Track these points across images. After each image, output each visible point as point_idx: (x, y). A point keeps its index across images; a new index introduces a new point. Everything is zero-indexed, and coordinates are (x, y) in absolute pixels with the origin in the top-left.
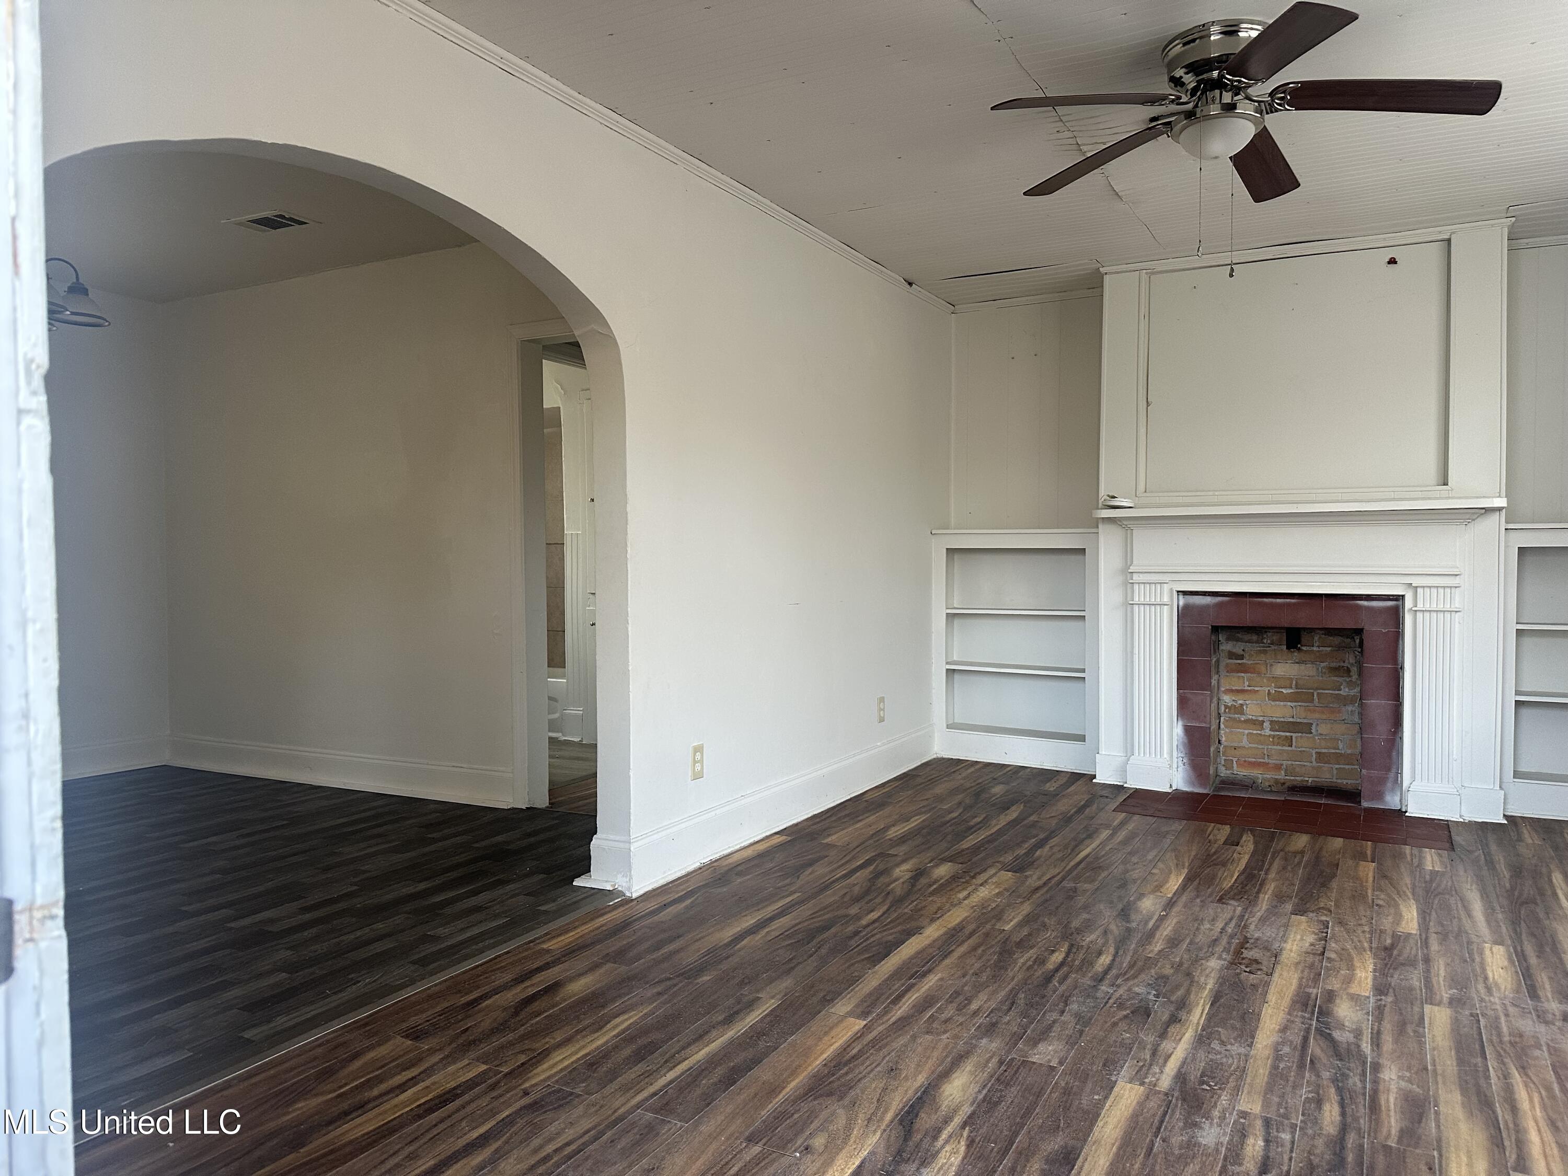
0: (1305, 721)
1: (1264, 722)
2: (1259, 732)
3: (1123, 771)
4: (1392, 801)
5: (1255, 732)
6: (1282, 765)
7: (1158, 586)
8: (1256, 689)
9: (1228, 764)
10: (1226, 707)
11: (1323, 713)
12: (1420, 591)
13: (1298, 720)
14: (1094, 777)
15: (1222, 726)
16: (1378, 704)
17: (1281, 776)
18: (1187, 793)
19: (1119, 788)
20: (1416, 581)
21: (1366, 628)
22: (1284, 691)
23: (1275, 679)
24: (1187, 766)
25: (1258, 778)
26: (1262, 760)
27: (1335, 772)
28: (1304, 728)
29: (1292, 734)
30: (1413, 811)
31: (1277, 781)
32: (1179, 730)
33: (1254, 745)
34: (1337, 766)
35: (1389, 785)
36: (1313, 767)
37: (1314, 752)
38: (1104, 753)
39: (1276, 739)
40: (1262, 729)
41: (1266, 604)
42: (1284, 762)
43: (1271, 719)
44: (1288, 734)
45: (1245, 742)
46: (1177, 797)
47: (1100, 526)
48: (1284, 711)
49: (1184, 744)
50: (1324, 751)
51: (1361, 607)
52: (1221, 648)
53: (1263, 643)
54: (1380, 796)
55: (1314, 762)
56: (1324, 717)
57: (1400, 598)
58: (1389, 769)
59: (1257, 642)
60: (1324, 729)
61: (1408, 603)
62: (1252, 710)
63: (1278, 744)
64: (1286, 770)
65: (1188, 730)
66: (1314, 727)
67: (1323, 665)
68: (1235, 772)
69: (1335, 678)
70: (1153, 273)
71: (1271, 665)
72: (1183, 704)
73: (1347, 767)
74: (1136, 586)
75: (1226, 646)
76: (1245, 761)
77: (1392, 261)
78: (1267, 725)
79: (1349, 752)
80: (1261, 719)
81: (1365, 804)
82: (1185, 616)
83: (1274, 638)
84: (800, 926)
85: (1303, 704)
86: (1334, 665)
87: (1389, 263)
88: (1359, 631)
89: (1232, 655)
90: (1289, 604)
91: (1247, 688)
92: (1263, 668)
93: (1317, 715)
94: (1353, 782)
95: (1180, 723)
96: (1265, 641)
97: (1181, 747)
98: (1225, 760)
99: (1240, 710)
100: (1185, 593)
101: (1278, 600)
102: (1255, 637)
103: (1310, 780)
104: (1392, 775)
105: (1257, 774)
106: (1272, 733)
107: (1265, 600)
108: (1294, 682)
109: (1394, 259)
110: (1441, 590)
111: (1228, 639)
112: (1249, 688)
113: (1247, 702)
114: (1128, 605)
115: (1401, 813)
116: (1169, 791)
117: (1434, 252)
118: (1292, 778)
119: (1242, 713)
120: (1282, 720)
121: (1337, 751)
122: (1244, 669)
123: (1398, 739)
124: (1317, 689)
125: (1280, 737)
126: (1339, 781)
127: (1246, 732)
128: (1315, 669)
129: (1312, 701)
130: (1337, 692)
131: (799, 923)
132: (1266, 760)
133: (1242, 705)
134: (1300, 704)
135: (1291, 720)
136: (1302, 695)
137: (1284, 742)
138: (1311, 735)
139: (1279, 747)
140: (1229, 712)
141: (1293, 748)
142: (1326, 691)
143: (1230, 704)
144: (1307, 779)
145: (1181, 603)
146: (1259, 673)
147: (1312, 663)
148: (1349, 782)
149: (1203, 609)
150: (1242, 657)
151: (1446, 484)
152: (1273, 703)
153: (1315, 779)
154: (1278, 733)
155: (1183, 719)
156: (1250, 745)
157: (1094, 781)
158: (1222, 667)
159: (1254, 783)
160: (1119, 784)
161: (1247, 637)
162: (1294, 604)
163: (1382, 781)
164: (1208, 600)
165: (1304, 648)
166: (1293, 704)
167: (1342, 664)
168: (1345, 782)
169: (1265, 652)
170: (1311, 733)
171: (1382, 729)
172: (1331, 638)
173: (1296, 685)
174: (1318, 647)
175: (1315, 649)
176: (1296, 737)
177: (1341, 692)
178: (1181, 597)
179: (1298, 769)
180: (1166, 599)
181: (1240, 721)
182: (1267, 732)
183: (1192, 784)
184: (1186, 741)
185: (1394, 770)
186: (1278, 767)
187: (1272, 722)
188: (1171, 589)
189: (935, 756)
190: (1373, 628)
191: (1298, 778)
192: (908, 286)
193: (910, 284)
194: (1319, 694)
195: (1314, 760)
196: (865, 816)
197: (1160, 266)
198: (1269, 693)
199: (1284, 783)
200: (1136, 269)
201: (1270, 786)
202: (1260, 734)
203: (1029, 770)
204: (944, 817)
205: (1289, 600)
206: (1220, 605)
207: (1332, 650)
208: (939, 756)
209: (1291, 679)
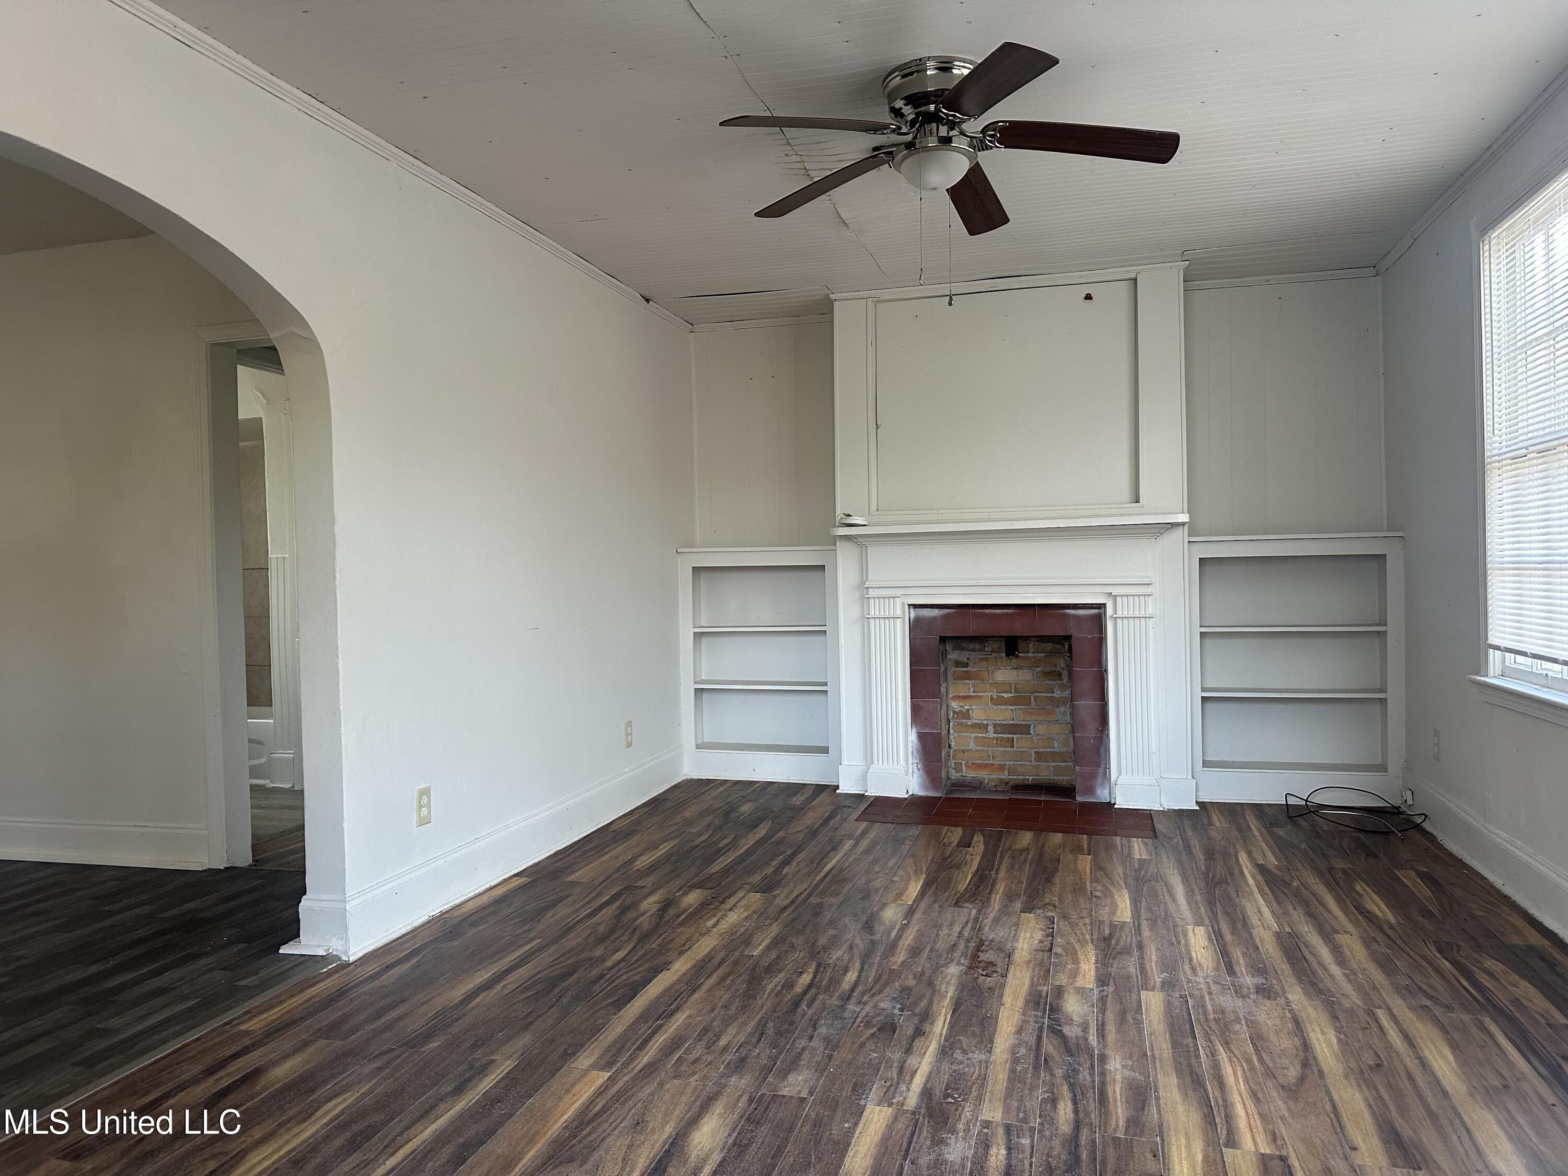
0: (1024, 723)
1: (987, 725)
2: (984, 735)
3: (864, 778)
4: (1102, 795)
5: (980, 735)
6: (1005, 765)
7: (892, 600)
8: (980, 694)
9: (958, 768)
10: (954, 712)
11: (1039, 714)
12: (1119, 599)
13: (1018, 723)
14: (837, 787)
15: (951, 731)
16: (1086, 705)
17: (1005, 776)
18: (921, 797)
19: (861, 797)
20: (1115, 591)
21: (1074, 635)
22: (1005, 695)
23: (996, 684)
24: (921, 772)
25: (984, 779)
26: (987, 762)
27: (1052, 769)
28: (1024, 729)
29: (1013, 736)
30: (1121, 803)
31: (1001, 781)
32: (913, 737)
33: (979, 748)
34: (1053, 764)
35: (1099, 779)
36: (1033, 766)
37: (1033, 752)
38: (846, 763)
39: (999, 741)
40: (987, 732)
41: (986, 614)
42: (1007, 763)
43: (994, 722)
44: (1010, 736)
45: (972, 745)
46: (914, 802)
47: (838, 543)
48: (1005, 714)
49: (918, 751)
50: (1041, 750)
51: (1068, 615)
52: (948, 657)
53: (985, 651)
54: (1091, 790)
55: (1034, 762)
56: (1040, 718)
57: (1102, 606)
58: (1098, 765)
59: (980, 650)
60: (1041, 729)
61: (1109, 611)
62: (978, 714)
63: (1001, 746)
64: (1009, 770)
65: (921, 737)
66: (1032, 727)
67: (1037, 670)
68: (964, 774)
69: (1049, 682)
70: (879, 302)
71: (993, 672)
72: (916, 711)
73: (1062, 764)
74: (872, 601)
75: (953, 656)
76: (973, 763)
77: (1088, 297)
78: (990, 728)
79: (1063, 750)
80: (985, 722)
81: (1079, 799)
82: (916, 627)
83: (995, 646)
84: (539, 976)
85: (1022, 707)
86: (1048, 669)
87: (1085, 299)
88: (1068, 638)
89: (958, 664)
90: (1006, 615)
91: (972, 694)
92: (986, 674)
93: (1034, 717)
94: (1069, 778)
95: (914, 730)
96: (987, 649)
97: (915, 753)
98: (955, 763)
99: (966, 715)
100: (916, 606)
101: (997, 611)
102: (977, 646)
103: (1031, 778)
104: (1101, 770)
105: (983, 775)
106: (996, 735)
107: (986, 611)
108: (1013, 687)
109: (1090, 295)
110: (1137, 598)
111: (954, 649)
112: (974, 694)
113: (973, 707)
114: (865, 619)
115: (1110, 805)
116: (906, 796)
117: (1123, 289)
118: (1015, 777)
119: (969, 718)
120: (1004, 723)
121: (1053, 750)
122: (968, 676)
123: (1105, 737)
124: (1034, 692)
125: (1002, 739)
126: (1056, 778)
127: (973, 735)
128: (1031, 674)
129: (1029, 704)
130: (1051, 695)
131: (539, 973)
132: (991, 762)
133: (968, 710)
134: (1019, 707)
135: (1012, 722)
136: (1021, 699)
137: (1007, 744)
138: (1029, 736)
139: (1002, 749)
140: (957, 718)
141: (1015, 749)
142: (1042, 694)
143: (957, 710)
144: (1027, 777)
145: (912, 616)
146: (982, 680)
147: (1029, 668)
148: (1065, 778)
149: (933, 619)
150: (967, 665)
151: (1138, 501)
152: (996, 707)
153: (1035, 777)
154: (1001, 735)
155: (916, 726)
156: (977, 748)
157: (837, 791)
158: (949, 674)
159: (981, 784)
160: (860, 793)
161: (971, 646)
162: (1011, 614)
163: (1093, 776)
164: (936, 612)
165: (1021, 655)
166: (1013, 708)
167: (1054, 669)
168: (1061, 778)
169: (987, 660)
170: (1030, 734)
171: (1092, 727)
172: (1044, 645)
173: (1015, 689)
174: (1033, 653)
175: (1030, 655)
176: (1017, 739)
177: (1054, 695)
178: (912, 610)
179: (1019, 769)
180: (899, 612)
181: (967, 725)
182: (992, 735)
183: (927, 789)
184: (920, 747)
185: (1103, 766)
186: (1002, 768)
187: (995, 725)
188: (903, 603)
189: (684, 778)
190: (1080, 635)
191: (1020, 777)
192: (646, 303)
193: (648, 300)
194: (1035, 697)
195: (1033, 759)
196: (612, 847)
197: (885, 294)
198: (992, 698)
199: (1008, 783)
200: (863, 296)
201: (995, 786)
202: (985, 737)
203: (776, 785)
204: (693, 841)
205: (1006, 611)
206: (945, 617)
207: (1045, 656)
208: (689, 777)
209: (1010, 684)
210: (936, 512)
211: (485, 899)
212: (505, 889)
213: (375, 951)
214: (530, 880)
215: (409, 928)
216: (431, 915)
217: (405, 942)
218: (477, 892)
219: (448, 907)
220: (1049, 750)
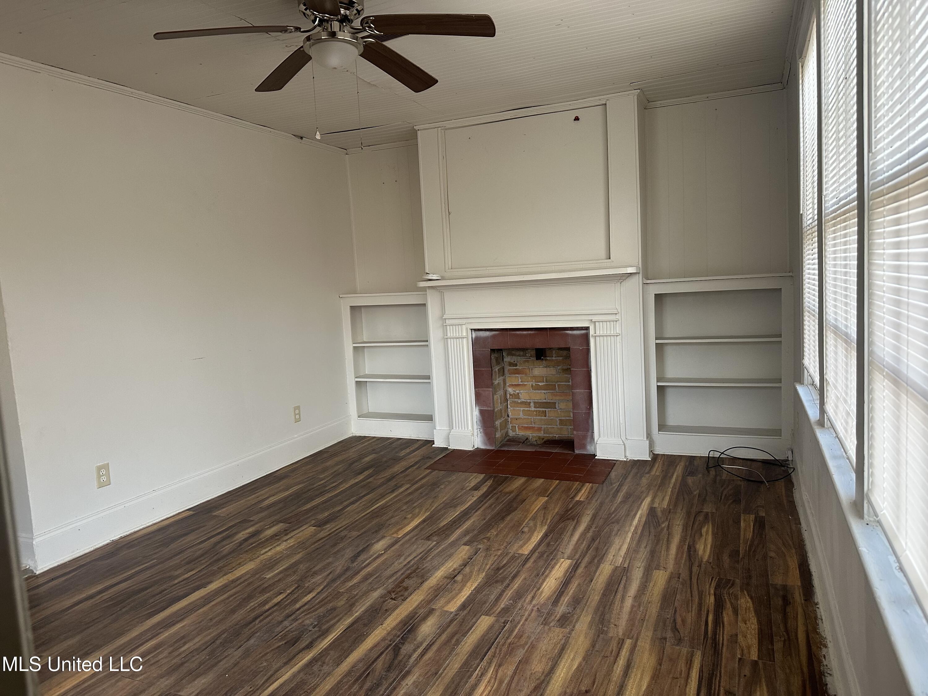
0: (552, 401)
1: (530, 403)
2: (528, 409)
3: (448, 438)
4: (590, 449)
5: (526, 409)
6: (542, 428)
7: (460, 326)
8: (525, 383)
9: (514, 430)
10: (510, 395)
11: (561, 396)
12: (597, 324)
13: (549, 401)
14: (433, 442)
15: (509, 406)
16: (580, 391)
17: (541, 434)
18: (482, 449)
19: (446, 449)
20: (595, 318)
21: (571, 347)
22: (540, 384)
23: (534, 377)
24: (482, 434)
25: (529, 436)
26: (531, 426)
27: (570, 430)
28: (551, 405)
29: (546, 409)
30: (600, 455)
31: (539, 438)
32: (476, 413)
33: (526, 417)
35: (589, 440)
36: (558, 429)
37: (558, 419)
38: (438, 428)
39: (537, 413)
40: (530, 407)
41: (518, 335)
42: (543, 426)
43: (534, 401)
44: (544, 409)
45: (521, 415)
46: (477, 452)
47: (427, 290)
48: (541, 396)
49: (480, 421)
50: (563, 418)
51: (568, 334)
52: (505, 360)
53: (526, 356)
54: (584, 447)
55: (559, 426)
56: (562, 398)
57: (587, 328)
58: (588, 431)
59: (523, 356)
60: (562, 405)
61: (592, 332)
62: (524, 395)
63: (539, 416)
64: (544, 431)
65: (482, 412)
66: (557, 405)
67: (559, 367)
68: (517, 433)
69: (566, 375)
70: (446, 129)
71: (532, 369)
72: (478, 396)
74: (448, 327)
75: (507, 359)
76: (522, 426)
77: (577, 119)
78: (532, 404)
80: (529, 401)
81: (576, 451)
82: (476, 343)
83: (532, 353)
86: (565, 367)
87: (575, 120)
88: (568, 349)
89: (511, 364)
90: (530, 335)
91: (520, 383)
92: (528, 371)
93: (558, 398)
95: (477, 408)
96: (527, 355)
97: (478, 423)
98: (512, 426)
99: (517, 396)
100: (475, 330)
101: (525, 332)
102: (522, 353)
103: (557, 436)
104: (590, 433)
105: (529, 434)
106: (536, 409)
107: (518, 332)
108: (545, 379)
109: (577, 117)
110: (608, 323)
111: (508, 355)
112: (521, 383)
113: (521, 392)
114: (445, 339)
115: (593, 457)
116: (471, 449)
117: (598, 112)
118: (547, 435)
119: (519, 398)
120: (540, 401)
121: (570, 418)
122: (517, 372)
123: (592, 412)
124: (557, 382)
125: (540, 411)
127: (522, 409)
128: (555, 371)
129: (555, 389)
130: (567, 383)
132: (533, 425)
133: (518, 393)
134: (549, 391)
135: (545, 401)
136: (550, 387)
137: (542, 414)
139: (540, 418)
140: (512, 398)
141: (547, 417)
142: (562, 383)
143: (512, 393)
144: (555, 435)
145: (474, 336)
146: (526, 374)
147: (553, 367)
149: (486, 338)
150: (516, 365)
151: (610, 259)
152: (534, 391)
153: (560, 435)
154: (538, 409)
155: (478, 406)
156: (524, 417)
157: (433, 446)
158: (506, 371)
159: (527, 439)
160: (445, 446)
161: (518, 353)
162: (533, 334)
163: (585, 437)
164: (488, 334)
165: (548, 358)
166: (545, 392)
167: (569, 367)
169: (528, 361)
170: (556, 408)
171: (583, 406)
172: (561, 352)
174: (555, 357)
175: (553, 358)
176: (548, 411)
177: (569, 383)
178: (473, 332)
179: (550, 430)
180: (465, 334)
181: (518, 403)
182: (533, 409)
183: (485, 444)
184: (482, 419)
185: (590, 431)
186: (539, 429)
187: (535, 403)
188: (467, 328)
189: (351, 435)
190: (575, 347)
191: (550, 435)
192: (300, 140)
193: (302, 138)
194: (558, 385)
195: (558, 424)
196: (264, 488)
197: (448, 124)
198: (532, 386)
199: (543, 439)
201: (536, 440)
202: (529, 410)
203: (401, 441)
204: (313, 485)
205: (530, 332)
206: (494, 336)
207: (563, 359)
208: (354, 435)
209: (543, 377)
210: (485, 268)
211: (155, 527)
212: (173, 520)
213: (58, 566)
214: (194, 512)
215: (92, 549)
216: (112, 539)
217: (82, 559)
218: (154, 522)
219: (128, 533)
220: (568, 418)
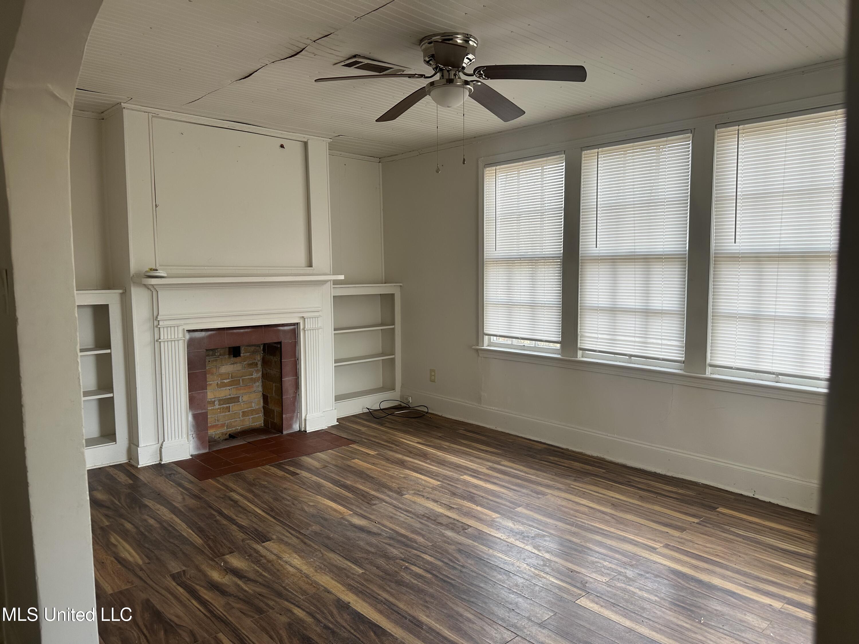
0: (236, 396)
1: (215, 401)
2: (213, 408)
3: (159, 454)
4: (298, 426)
5: (210, 408)
7: (176, 328)
8: (210, 383)
11: (245, 389)
12: (306, 320)
13: (233, 396)
14: (137, 464)
16: (289, 379)
17: (224, 430)
18: (195, 455)
19: (157, 466)
20: (305, 315)
21: (283, 341)
22: (225, 381)
23: (221, 375)
24: (195, 439)
25: (213, 435)
26: (214, 424)
27: (251, 419)
28: (235, 400)
29: (229, 405)
30: (309, 429)
31: (222, 434)
32: (190, 418)
34: (252, 417)
35: (294, 419)
36: (240, 420)
37: (241, 412)
38: (143, 445)
39: (221, 410)
40: (215, 405)
41: (235, 333)
42: (226, 422)
44: (228, 405)
46: (193, 460)
48: (225, 393)
49: (193, 426)
50: (245, 410)
51: (279, 330)
53: (216, 355)
54: (290, 426)
55: (241, 418)
56: (245, 391)
57: (297, 324)
58: (294, 412)
59: (212, 355)
60: (245, 398)
61: (301, 327)
63: (223, 412)
64: (227, 426)
65: (195, 416)
66: (240, 398)
67: (245, 363)
69: (250, 369)
71: (219, 368)
72: (192, 400)
73: (256, 416)
74: (161, 329)
79: (257, 407)
80: (213, 400)
81: (285, 432)
82: (191, 344)
85: (235, 387)
86: (251, 362)
87: (280, 146)
88: (280, 343)
90: (246, 332)
92: (214, 370)
93: (242, 391)
94: (259, 423)
95: (190, 413)
96: (216, 354)
97: (192, 429)
100: (191, 331)
101: (242, 331)
103: (239, 428)
104: (295, 414)
106: (220, 407)
107: (235, 331)
109: (283, 145)
110: (314, 319)
115: (302, 433)
116: (188, 458)
118: (231, 429)
120: (225, 398)
121: (252, 408)
123: (297, 396)
124: (242, 377)
125: (223, 408)
126: (253, 424)
128: (241, 366)
129: (239, 384)
130: (251, 377)
134: (233, 387)
135: (230, 397)
136: (234, 382)
137: (226, 410)
138: (239, 403)
139: (224, 414)
141: (231, 412)
142: (246, 377)
144: (237, 428)
145: (188, 338)
147: (240, 363)
148: (257, 423)
149: (201, 339)
151: (310, 265)
152: (220, 389)
153: (242, 427)
154: (222, 406)
155: (192, 410)
157: (137, 466)
160: (156, 463)
163: (292, 418)
164: (203, 334)
165: (241, 355)
166: (230, 388)
167: (254, 361)
168: (255, 424)
169: (216, 360)
170: (239, 402)
171: (291, 391)
173: (231, 377)
176: (232, 406)
177: (253, 376)
178: (188, 334)
179: (233, 424)
182: (217, 407)
183: (198, 449)
184: (194, 423)
185: (296, 411)
186: (223, 425)
187: (220, 401)
188: (183, 330)
190: (286, 341)
191: (233, 429)
194: (243, 380)
195: (241, 416)
198: (217, 384)
199: (226, 434)
200: (146, 111)
201: (219, 437)
202: (213, 409)
205: (246, 330)
206: (210, 337)
207: (250, 355)
209: (229, 374)
220: (250, 409)
